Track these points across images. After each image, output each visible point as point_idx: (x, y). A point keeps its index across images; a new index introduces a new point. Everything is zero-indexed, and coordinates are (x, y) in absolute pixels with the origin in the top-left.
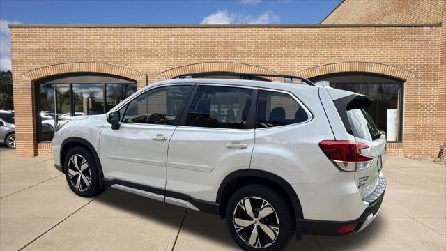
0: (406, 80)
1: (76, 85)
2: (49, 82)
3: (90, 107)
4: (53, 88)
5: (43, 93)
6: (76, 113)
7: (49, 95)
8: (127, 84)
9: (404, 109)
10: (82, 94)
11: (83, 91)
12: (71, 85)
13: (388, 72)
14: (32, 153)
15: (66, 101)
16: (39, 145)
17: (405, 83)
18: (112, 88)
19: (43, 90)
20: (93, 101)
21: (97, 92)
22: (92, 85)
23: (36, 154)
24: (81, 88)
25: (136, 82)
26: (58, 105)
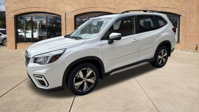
0: (181, 15)
1: (34, 17)
2: (22, 16)
3: (40, 27)
4: (23, 19)
5: (19, 21)
6: (34, 30)
7: (22, 22)
8: (57, 17)
9: (180, 28)
10: (36, 21)
11: (37, 20)
12: (32, 17)
13: (173, 12)
14: (14, 47)
15: (30, 24)
16: (18, 44)
17: (181, 17)
18: (50, 19)
19: (19, 20)
20: (41, 25)
21: (43, 21)
22: (41, 17)
23: (16, 48)
24: (36, 19)
25: (61, 16)
26: (26, 26)
